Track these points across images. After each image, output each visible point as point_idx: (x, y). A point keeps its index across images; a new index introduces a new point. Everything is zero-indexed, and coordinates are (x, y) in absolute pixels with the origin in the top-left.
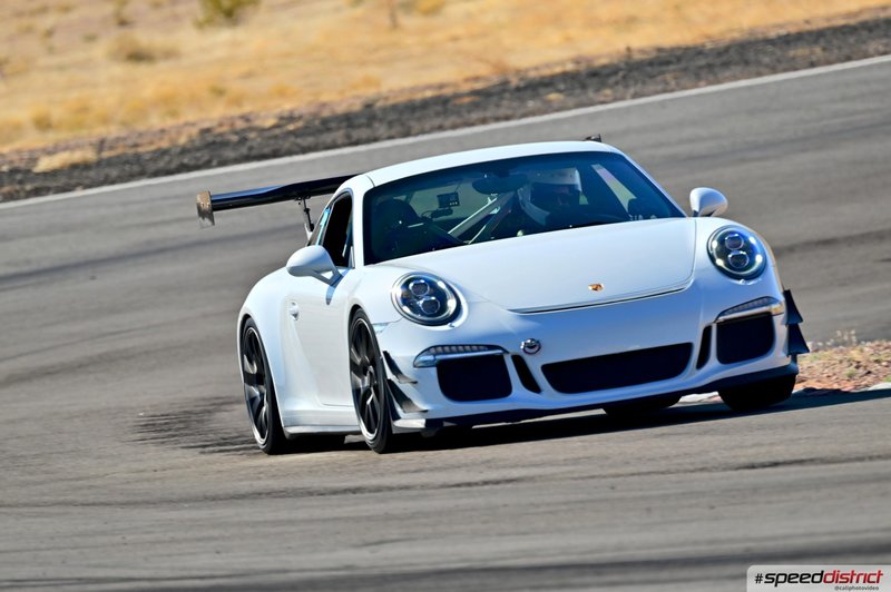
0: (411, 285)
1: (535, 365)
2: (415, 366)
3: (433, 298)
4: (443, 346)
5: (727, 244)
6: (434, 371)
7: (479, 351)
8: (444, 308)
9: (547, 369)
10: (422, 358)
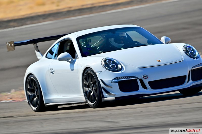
0: (107, 61)
1: (146, 82)
2: (111, 83)
3: (114, 64)
4: (119, 77)
5: (188, 49)
6: (117, 84)
7: (130, 78)
8: (117, 67)
9: (149, 83)
10: (114, 81)
